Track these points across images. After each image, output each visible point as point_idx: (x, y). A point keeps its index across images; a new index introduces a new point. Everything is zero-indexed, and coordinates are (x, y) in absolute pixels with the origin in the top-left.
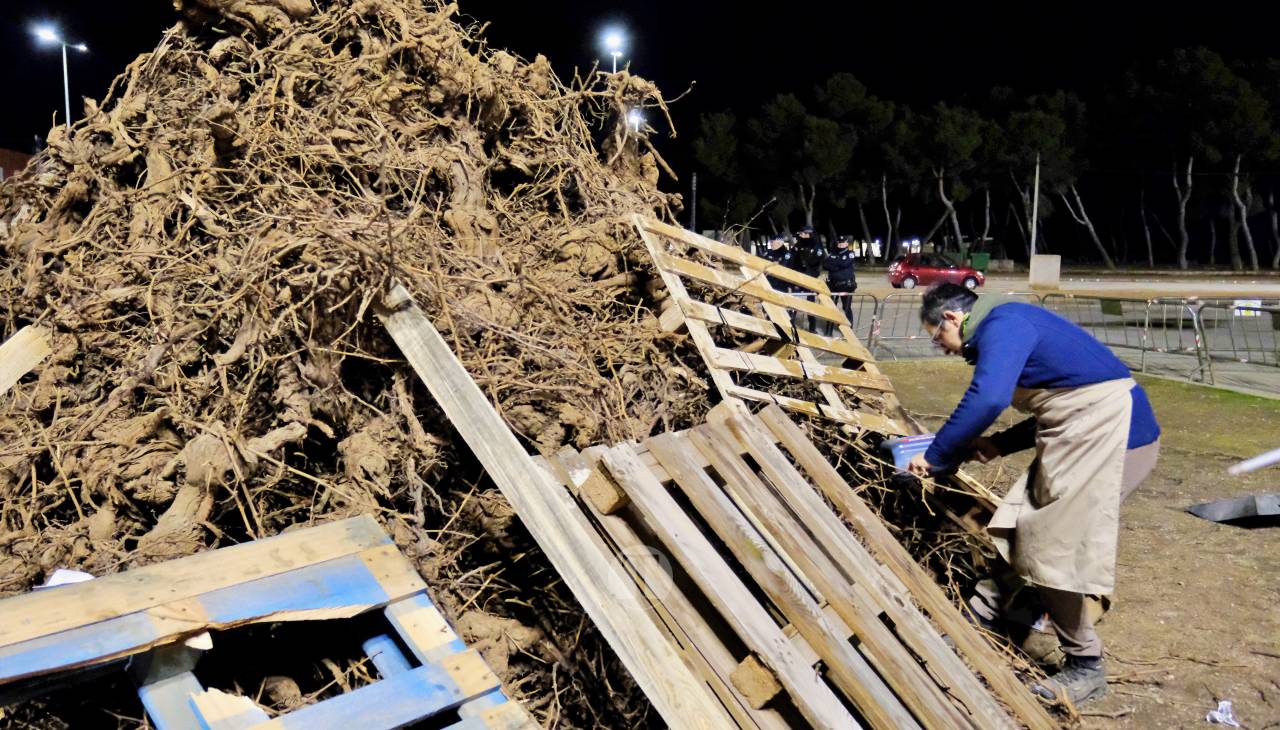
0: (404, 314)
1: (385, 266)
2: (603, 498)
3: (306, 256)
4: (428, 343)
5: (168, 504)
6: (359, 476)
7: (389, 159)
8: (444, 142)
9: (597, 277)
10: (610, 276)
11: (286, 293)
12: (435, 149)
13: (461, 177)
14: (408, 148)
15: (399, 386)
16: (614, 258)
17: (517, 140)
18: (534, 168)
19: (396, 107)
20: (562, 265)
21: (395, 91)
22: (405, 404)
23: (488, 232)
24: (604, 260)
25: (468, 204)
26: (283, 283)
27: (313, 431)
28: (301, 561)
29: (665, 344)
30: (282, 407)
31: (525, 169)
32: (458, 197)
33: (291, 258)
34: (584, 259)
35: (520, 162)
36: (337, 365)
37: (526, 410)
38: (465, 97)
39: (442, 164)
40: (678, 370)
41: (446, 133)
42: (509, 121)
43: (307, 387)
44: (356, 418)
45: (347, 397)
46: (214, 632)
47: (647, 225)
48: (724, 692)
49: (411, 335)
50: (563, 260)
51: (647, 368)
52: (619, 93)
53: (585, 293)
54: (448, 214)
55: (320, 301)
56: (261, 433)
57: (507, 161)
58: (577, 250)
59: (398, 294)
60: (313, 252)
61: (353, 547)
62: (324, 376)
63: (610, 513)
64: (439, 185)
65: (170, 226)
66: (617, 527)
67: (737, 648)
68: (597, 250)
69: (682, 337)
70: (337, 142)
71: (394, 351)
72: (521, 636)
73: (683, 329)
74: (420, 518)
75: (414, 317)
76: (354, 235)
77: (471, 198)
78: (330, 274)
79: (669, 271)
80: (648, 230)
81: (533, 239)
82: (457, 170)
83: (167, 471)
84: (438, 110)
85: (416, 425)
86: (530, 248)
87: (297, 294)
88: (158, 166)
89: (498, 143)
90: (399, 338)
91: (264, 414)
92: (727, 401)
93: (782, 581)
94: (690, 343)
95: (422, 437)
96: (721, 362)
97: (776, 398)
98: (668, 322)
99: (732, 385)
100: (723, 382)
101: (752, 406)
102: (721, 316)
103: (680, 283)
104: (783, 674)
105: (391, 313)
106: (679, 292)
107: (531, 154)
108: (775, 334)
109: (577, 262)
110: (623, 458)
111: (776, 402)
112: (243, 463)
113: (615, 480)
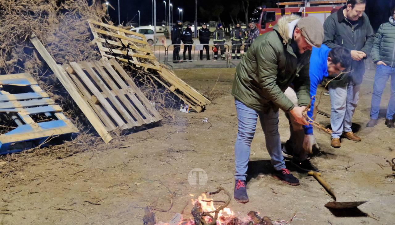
0: (34, 39)
1: (28, 31)
2: (70, 71)
3: (16, 28)
4: (39, 44)
6: (27, 69)
7: (35, 8)
8: (47, 3)
9: (81, 34)
10: (86, 33)
11: (12, 35)
12: (44, 5)
13: (50, 12)
14: (38, 5)
15: (34, 52)
16: (86, 29)
17: (66, 2)
18: (69, 9)
20: (74, 31)
22: (36, 56)
23: (57, 23)
24: (84, 29)
25: (52, 18)
26: (12, 33)
27: (19, 60)
28: (16, 78)
29: (92, 47)
30: (13, 56)
31: (68, 9)
32: (50, 16)
33: (13, 28)
34: (79, 30)
35: (66, 7)
36: (23, 48)
37: (61, 58)
39: (46, 8)
40: (95, 52)
43: (17, 53)
44: (27, 59)
45: (25, 55)
46: (3, 85)
47: (90, 22)
48: (90, 102)
49: (36, 43)
50: (75, 30)
51: (89, 52)
53: (78, 37)
54: (48, 20)
55: (19, 36)
56: (9, 60)
57: (63, 7)
58: (78, 27)
59: (33, 35)
60: (17, 27)
61: (25, 77)
62: (20, 51)
63: (72, 74)
64: (45, 13)
66: (74, 77)
67: (92, 94)
68: (82, 27)
69: (96, 45)
70: (22, 5)
71: (33, 46)
72: (57, 97)
73: (96, 44)
74: (37, 74)
75: (36, 39)
76: (24, 24)
77: (53, 16)
78: (20, 31)
79: (94, 32)
80: (90, 23)
81: (68, 25)
82: (49, 10)
85: (37, 59)
86: (68, 27)
87: (14, 35)
89: (62, 3)
90: (33, 43)
91: (10, 57)
92: (103, 58)
93: (103, 85)
94: (97, 46)
95: (39, 61)
96: (103, 50)
97: (117, 58)
98: (93, 42)
99: (105, 54)
100: (103, 54)
101: (109, 58)
102: (106, 41)
103: (97, 34)
104: (97, 97)
105: (32, 38)
106: (96, 36)
107: (69, 5)
108: (121, 46)
109: (77, 30)
110: (73, 64)
111: (116, 58)
112: (6, 64)
113: (72, 67)
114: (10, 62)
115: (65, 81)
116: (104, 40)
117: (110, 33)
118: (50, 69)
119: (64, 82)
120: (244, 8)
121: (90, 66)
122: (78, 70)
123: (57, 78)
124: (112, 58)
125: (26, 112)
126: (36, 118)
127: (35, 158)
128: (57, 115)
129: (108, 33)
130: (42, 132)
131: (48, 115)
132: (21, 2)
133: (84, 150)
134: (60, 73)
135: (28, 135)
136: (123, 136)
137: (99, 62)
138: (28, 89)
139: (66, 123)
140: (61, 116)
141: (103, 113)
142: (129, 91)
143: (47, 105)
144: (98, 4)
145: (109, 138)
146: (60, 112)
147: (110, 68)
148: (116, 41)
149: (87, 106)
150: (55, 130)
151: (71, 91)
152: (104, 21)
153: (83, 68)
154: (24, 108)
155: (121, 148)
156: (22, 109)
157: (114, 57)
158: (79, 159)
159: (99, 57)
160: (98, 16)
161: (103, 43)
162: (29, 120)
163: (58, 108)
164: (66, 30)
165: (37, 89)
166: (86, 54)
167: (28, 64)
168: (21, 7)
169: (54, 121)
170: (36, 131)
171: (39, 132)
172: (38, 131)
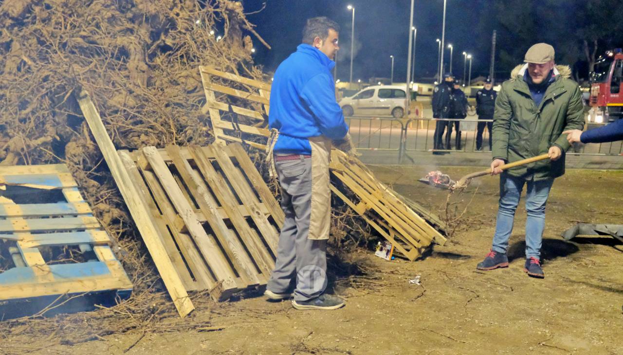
0: (85, 99)
1: (72, 83)
2: (143, 165)
3: (50, 78)
5: (4, 159)
6: (69, 156)
7: (106, 43)
8: (130, 34)
9: (189, 92)
10: (198, 91)
11: (44, 90)
12: (125, 38)
13: (133, 50)
15: (84, 126)
17: (171, 32)
18: (174, 45)
19: (112, 20)
20: (178, 87)
21: (109, 14)
22: (86, 133)
23: (144, 72)
25: (136, 61)
27: (54, 139)
28: (37, 172)
29: (201, 118)
30: (46, 131)
31: (171, 45)
32: (132, 57)
33: (46, 79)
34: (186, 84)
35: (169, 42)
36: (65, 117)
38: (142, 15)
39: (125, 43)
40: (204, 129)
41: (131, 31)
42: (165, 25)
43: (55, 125)
44: (71, 138)
45: (68, 130)
46: (6, 185)
47: (203, 70)
48: (171, 227)
49: (87, 108)
50: (179, 84)
51: (194, 128)
52: (223, 10)
53: (181, 98)
54: (127, 64)
55: (52, 93)
56: (36, 138)
57: (164, 42)
58: (184, 80)
59: (84, 93)
60: (52, 77)
61: (56, 172)
62: (61, 121)
63: (146, 170)
64: (124, 53)
66: (149, 175)
67: (176, 211)
68: (192, 81)
69: (207, 115)
71: (82, 113)
72: (115, 211)
73: (208, 113)
74: (82, 167)
75: (88, 100)
76: (65, 72)
77: (137, 57)
78: (57, 84)
79: (208, 89)
80: (203, 72)
81: (167, 76)
82: (132, 47)
83: (4, 148)
84: (132, 20)
86: (166, 79)
87: (47, 90)
89: (162, 34)
90: (82, 107)
91: (39, 132)
92: (218, 141)
93: (202, 195)
94: (209, 117)
95: (89, 142)
96: (220, 126)
97: (247, 142)
98: (204, 110)
99: (221, 134)
100: (218, 133)
101: (228, 142)
102: (230, 108)
103: (213, 94)
104: (185, 219)
105: (81, 98)
106: (210, 98)
107: (174, 39)
108: (261, 118)
109: (183, 86)
110: (151, 150)
111: (244, 142)
112: (28, 146)
113: (146, 157)
114: (39, 142)
115: (124, 183)
116: (225, 107)
117: (241, 94)
119: (123, 186)
121: (185, 153)
122: (156, 163)
124: (235, 142)
125: (33, 241)
126: (52, 254)
127: (25, 338)
128: (98, 250)
129: (238, 93)
130: (52, 284)
132: (80, 31)
133: (128, 329)
134: (118, 167)
135: (21, 289)
136: (226, 303)
137: (205, 149)
138: (57, 196)
139: (110, 268)
140: (105, 254)
141: (192, 253)
142: (257, 210)
143: (82, 230)
144: (236, 38)
145: (187, 306)
146: (105, 244)
147: (225, 163)
148: (253, 109)
149: (156, 236)
150: (81, 281)
151: (132, 203)
152: (242, 73)
153: (169, 159)
154: (33, 232)
155: (201, 331)
156: (29, 234)
157: (240, 140)
158: (105, 347)
159: (209, 139)
160: (229, 59)
161: (221, 112)
162: (35, 259)
163: (102, 236)
164: (162, 84)
165: (74, 196)
166: (189, 132)
167: (72, 148)
168: (80, 40)
169: (91, 263)
170: (40, 281)
171: (45, 285)
172: (45, 281)
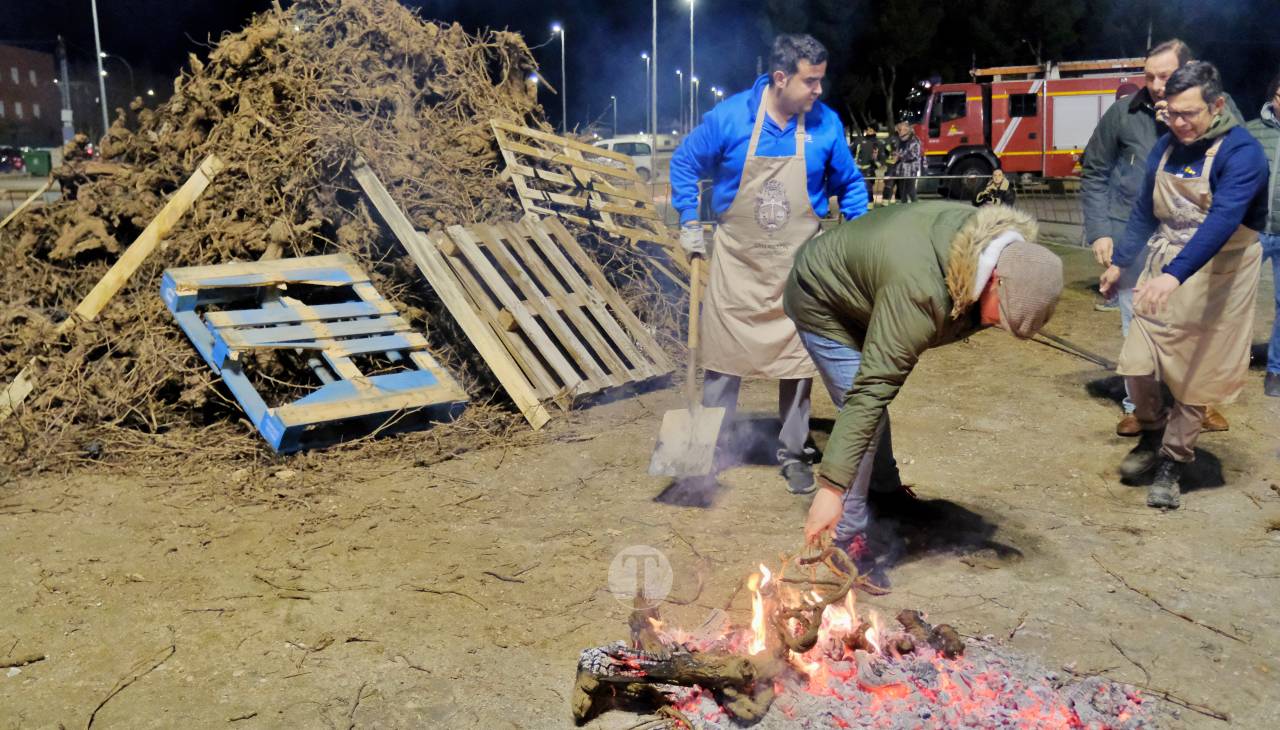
0: (362, 169)
1: (348, 149)
2: (448, 249)
3: (317, 144)
4: (372, 182)
5: (264, 251)
6: (345, 243)
7: (363, 94)
8: (392, 82)
9: (476, 155)
10: (486, 153)
11: (310, 160)
12: (385, 87)
13: (400, 101)
14: (372, 86)
15: (361, 202)
16: (487, 144)
17: (439, 76)
18: (446, 93)
19: (366, 64)
20: (458, 148)
21: (364, 56)
22: (365, 211)
23: (415, 130)
24: (481, 145)
25: (403, 117)
26: (309, 156)
27: (324, 222)
28: (319, 266)
29: (501, 188)
30: (311, 213)
31: (441, 94)
32: (399, 112)
33: (311, 145)
34: (470, 145)
35: (439, 90)
36: (334, 194)
37: (425, 217)
38: (403, 56)
39: (389, 94)
40: (507, 200)
41: (393, 77)
42: (432, 67)
43: (321, 204)
44: (344, 220)
45: (339, 209)
46: (287, 284)
47: (496, 125)
48: (495, 325)
49: (365, 179)
50: (459, 145)
51: (493, 200)
52: (502, 45)
53: (467, 162)
54: (393, 121)
55: (325, 163)
56: (303, 222)
57: (431, 90)
58: (466, 139)
59: (359, 160)
60: (321, 142)
61: (340, 264)
62: (329, 199)
63: (452, 255)
64: (387, 107)
65: (252, 132)
66: (456, 262)
67: (499, 305)
68: (477, 139)
69: (510, 183)
70: (333, 87)
71: (357, 185)
72: (415, 312)
73: (510, 180)
74: (369, 255)
75: (366, 170)
76: (338, 134)
77: (406, 112)
78: (328, 151)
79: (506, 149)
80: (497, 128)
81: (443, 134)
82: (397, 98)
83: (263, 237)
84: (390, 64)
85: (369, 219)
86: (442, 139)
87: (314, 159)
88: (245, 104)
89: (427, 79)
90: (360, 180)
91: (303, 215)
92: (528, 214)
93: (527, 283)
94: (513, 186)
95: (372, 225)
96: (528, 195)
97: (563, 215)
98: (504, 176)
99: (531, 205)
100: (528, 204)
101: (542, 217)
102: (536, 173)
103: (513, 156)
104: (514, 314)
105: (355, 168)
106: (510, 159)
107: (445, 85)
108: (573, 184)
109: (465, 147)
110: (455, 230)
111: (559, 216)
112: (295, 233)
113: (451, 239)
114: (305, 227)
115: (434, 272)
116: (529, 171)
117: (544, 153)
118: (398, 243)
120: (883, 84)
121: (495, 234)
122: (466, 246)
123: (416, 266)
124: (549, 215)
125: (342, 349)
126: (367, 363)
127: (364, 463)
128: (415, 357)
129: (539, 154)
130: (380, 399)
131: (393, 357)
132: (331, 79)
133: (482, 445)
134: (423, 253)
135: (348, 406)
136: (578, 412)
137: (517, 226)
138: (345, 294)
139: (438, 377)
140: (424, 360)
141: (526, 354)
142: (592, 298)
143: (391, 333)
144: (516, 81)
145: (539, 416)
146: (423, 350)
147: (544, 242)
148: (559, 172)
149: (488, 335)
150: (410, 394)
151: (449, 297)
152: (530, 123)
153: (479, 241)
154: (336, 338)
155: (570, 441)
156: (332, 341)
157: (554, 213)
158: (469, 467)
159: (516, 213)
160: (515, 110)
161: (527, 178)
162: (349, 370)
163: (418, 339)
164: (437, 146)
165: (368, 292)
166: (485, 206)
167: (347, 232)
168: (331, 91)
169: (408, 374)
170: (366, 396)
171: (372, 400)
172: (370, 396)
